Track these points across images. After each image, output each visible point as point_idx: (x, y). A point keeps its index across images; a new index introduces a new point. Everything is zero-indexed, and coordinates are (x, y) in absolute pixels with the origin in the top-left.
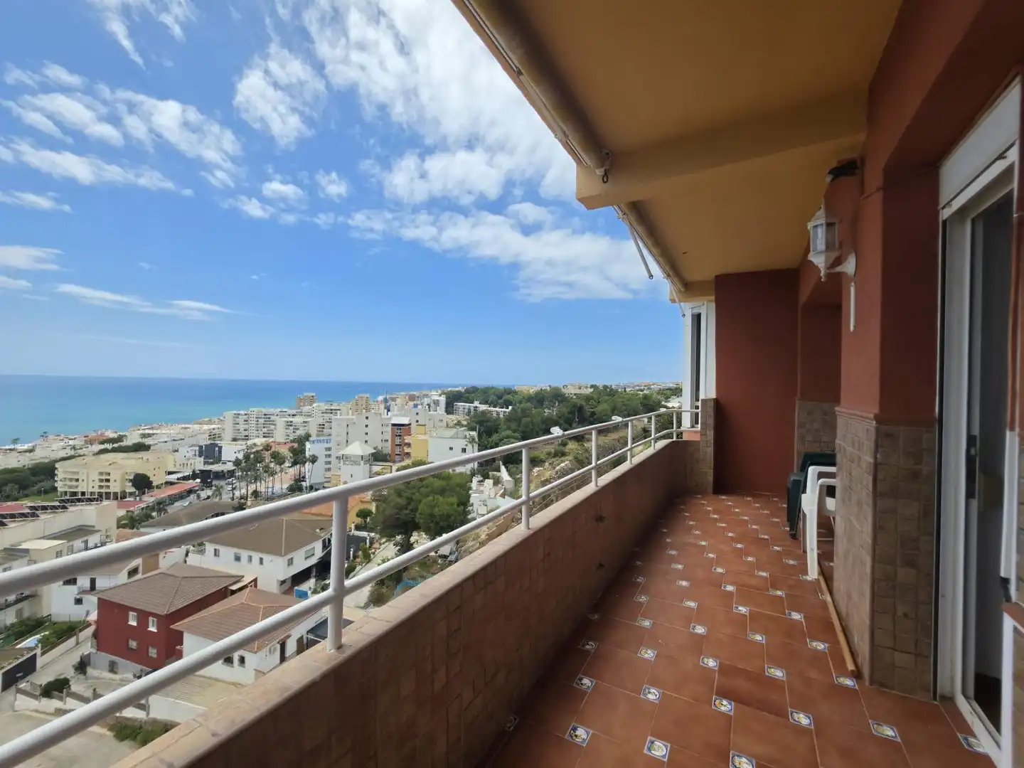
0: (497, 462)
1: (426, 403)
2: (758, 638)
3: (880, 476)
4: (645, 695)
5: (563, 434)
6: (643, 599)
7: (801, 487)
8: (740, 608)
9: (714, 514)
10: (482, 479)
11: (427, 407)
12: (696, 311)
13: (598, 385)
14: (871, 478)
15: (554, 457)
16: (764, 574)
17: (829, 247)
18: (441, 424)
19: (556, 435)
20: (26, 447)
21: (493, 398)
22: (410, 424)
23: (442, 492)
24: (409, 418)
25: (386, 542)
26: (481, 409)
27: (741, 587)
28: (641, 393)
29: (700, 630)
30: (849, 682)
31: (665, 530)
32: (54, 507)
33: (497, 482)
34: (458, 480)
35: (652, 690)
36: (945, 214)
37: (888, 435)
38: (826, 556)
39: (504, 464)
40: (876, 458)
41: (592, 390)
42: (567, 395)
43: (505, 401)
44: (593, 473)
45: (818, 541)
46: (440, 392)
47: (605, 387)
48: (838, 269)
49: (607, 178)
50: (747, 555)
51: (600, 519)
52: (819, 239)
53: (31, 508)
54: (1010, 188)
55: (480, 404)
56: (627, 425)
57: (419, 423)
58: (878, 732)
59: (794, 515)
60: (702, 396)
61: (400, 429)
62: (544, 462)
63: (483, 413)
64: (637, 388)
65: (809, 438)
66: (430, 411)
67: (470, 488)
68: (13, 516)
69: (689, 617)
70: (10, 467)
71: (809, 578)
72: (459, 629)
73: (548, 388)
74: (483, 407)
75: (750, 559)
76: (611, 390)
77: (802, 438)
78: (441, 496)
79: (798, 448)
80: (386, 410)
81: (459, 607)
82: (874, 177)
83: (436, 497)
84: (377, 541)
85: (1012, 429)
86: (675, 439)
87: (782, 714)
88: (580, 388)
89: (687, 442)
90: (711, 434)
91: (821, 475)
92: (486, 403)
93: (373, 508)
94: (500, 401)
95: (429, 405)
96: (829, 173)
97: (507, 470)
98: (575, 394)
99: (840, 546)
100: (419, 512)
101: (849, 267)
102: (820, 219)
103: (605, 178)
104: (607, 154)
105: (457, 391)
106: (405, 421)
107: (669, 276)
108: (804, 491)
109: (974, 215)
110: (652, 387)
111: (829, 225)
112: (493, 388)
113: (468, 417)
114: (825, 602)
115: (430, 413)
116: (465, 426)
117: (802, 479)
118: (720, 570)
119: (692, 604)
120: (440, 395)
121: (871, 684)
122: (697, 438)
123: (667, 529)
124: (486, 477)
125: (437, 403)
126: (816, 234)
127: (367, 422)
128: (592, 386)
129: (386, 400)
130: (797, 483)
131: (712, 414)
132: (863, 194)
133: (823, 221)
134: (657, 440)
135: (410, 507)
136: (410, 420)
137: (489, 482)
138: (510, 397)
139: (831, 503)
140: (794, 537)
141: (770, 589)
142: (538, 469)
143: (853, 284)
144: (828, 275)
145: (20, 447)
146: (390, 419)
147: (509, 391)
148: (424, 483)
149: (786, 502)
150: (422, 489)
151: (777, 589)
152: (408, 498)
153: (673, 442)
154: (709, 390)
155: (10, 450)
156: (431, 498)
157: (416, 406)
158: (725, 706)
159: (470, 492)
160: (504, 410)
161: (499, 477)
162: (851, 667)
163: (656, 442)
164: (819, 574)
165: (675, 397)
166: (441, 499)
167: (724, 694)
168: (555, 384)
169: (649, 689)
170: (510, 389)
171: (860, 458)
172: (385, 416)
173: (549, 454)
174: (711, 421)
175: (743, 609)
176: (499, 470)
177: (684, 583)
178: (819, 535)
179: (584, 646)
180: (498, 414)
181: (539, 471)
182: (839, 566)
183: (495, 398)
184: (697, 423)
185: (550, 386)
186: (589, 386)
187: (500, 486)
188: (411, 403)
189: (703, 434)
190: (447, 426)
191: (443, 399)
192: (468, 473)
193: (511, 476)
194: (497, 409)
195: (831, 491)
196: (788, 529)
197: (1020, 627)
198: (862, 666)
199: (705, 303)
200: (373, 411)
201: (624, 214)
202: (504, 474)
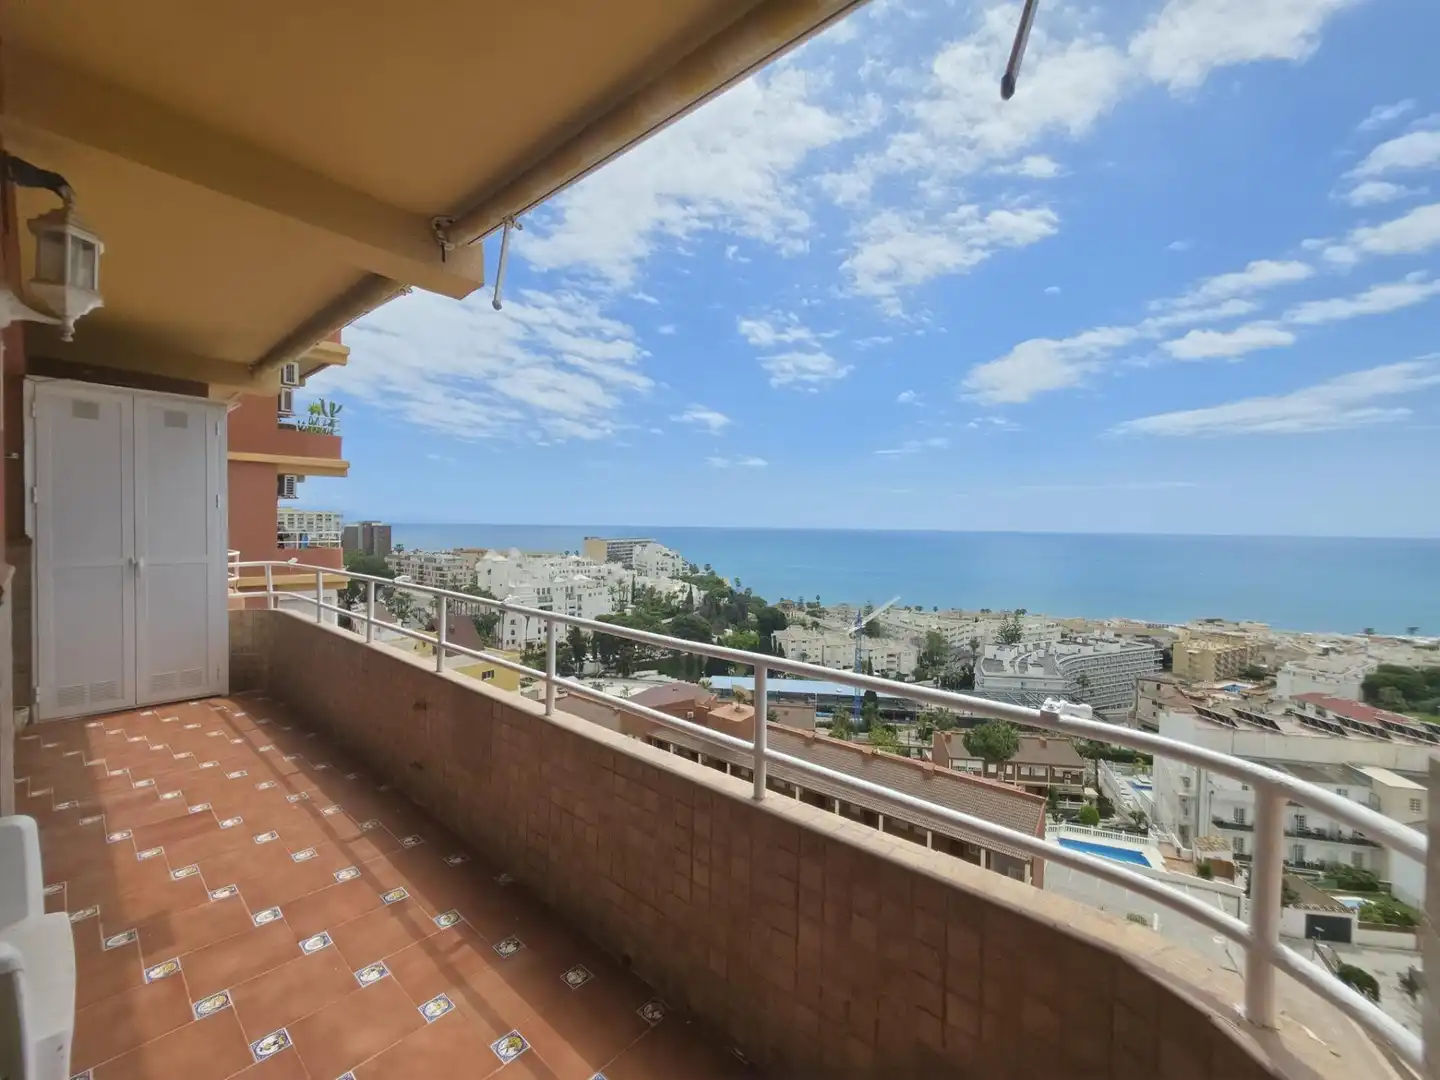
20: (1426, 641)
32: (1415, 733)
53: (1383, 723)
68: (1356, 725)
70: (1395, 664)
145: (1419, 640)
155: (1405, 641)
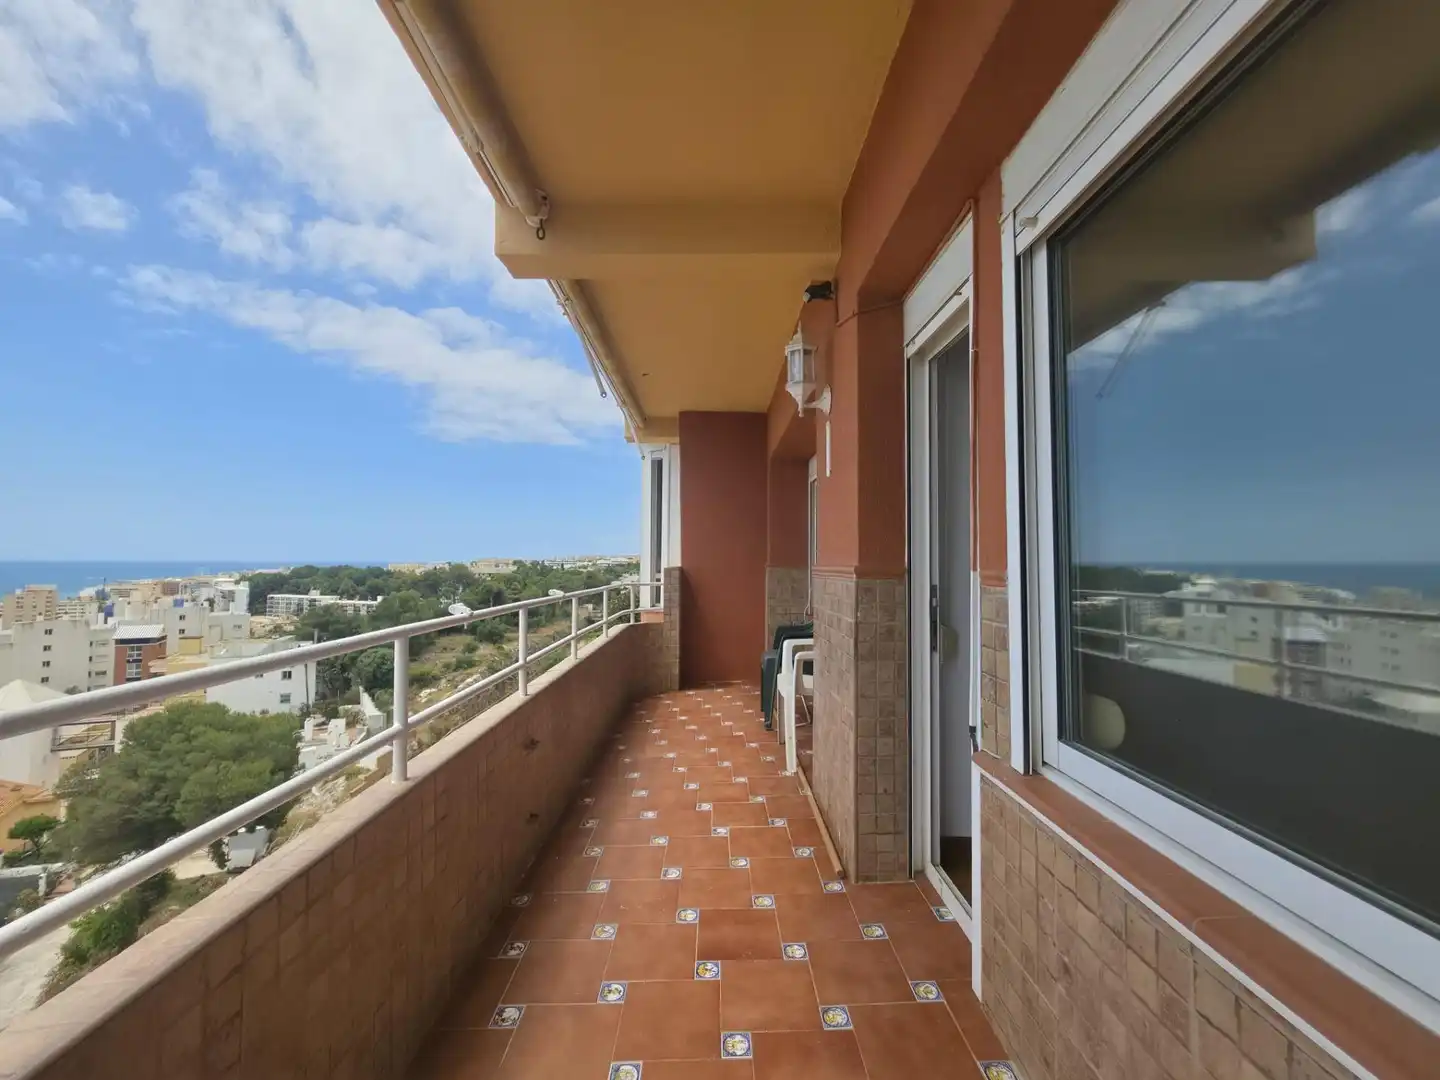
0: (353, 688)
1: (204, 597)
2: (742, 862)
3: (860, 639)
4: (604, 997)
5: (471, 615)
6: (597, 851)
7: (775, 666)
8: (719, 830)
9: (681, 715)
10: (323, 719)
11: (206, 604)
12: (657, 456)
13: (523, 560)
14: (852, 641)
15: (455, 670)
16: (742, 780)
17: (807, 378)
18: (238, 633)
19: (457, 615)
21: (346, 584)
22: (164, 638)
23: (238, 754)
24: (162, 626)
25: (95, 872)
26: (322, 604)
27: (717, 801)
28: (585, 571)
29: (674, 874)
30: (836, 887)
31: (621, 748)
33: (353, 721)
34: (276, 730)
35: (614, 987)
36: (910, 351)
37: (868, 590)
38: (805, 742)
39: (367, 690)
40: (857, 617)
41: (515, 568)
42: (477, 576)
43: (370, 587)
44: (521, 674)
45: (797, 728)
46: (237, 576)
47: (535, 564)
48: (814, 405)
49: (544, 233)
50: (723, 760)
51: (532, 744)
52: (796, 369)
54: (965, 326)
55: (322, 594)
56: (569, 602)
57: (187, 634)
58: (868, 937)
59: (769, 701)
60: (664, 565)
61: (139, 649)
62: (440, 679)
63: (327, 609)
64: (581, 564)
65: (780, 610)
66: (212, 611)
67: (300, 739)
69: (660, 859)
71: (788, 774)
72: (239, 1014)
73: (447, 567)
74: (329, 600)
75: (726, 764)
76: (544, 567)
77: (772, 610)
78: (234, 761)
79: (770, 623)
80: (101, 616)
81: (238, 969)
82: (848, 301)
83: (224, 763)
84: (69, 877)
85: (975, 569)
86: (632, 622)
87: (776, 955)
88: (497, 566)
89: (646, 625)
90: (676, 613)
91: (796, 650)
92: (333, 592)
93: (61, 812)
94: (361, 589)
95: (211, 602)
96: (806, 291)
97: (373, 700)
98: (490, 574)
99: (819, 729)
100: (182, 799)
101: (824, 403)
102: (796, 344)
103: (542, 231)
104: (545, 198)
105: (275, 575)
106: (152, 631)
107: (624, 402)
108: (779, 670)
109: (931, 356)
110: (599, 562)
111: (806, 352)
112: (347, 567)
113: (295, 618)
114: (806, 797)
115: (213, 614)
116: (290, 633)
117: (777, 657)
118: (693, 786)
119: (662, 841)
120: (237, 582)
121: (857, 882)
122: (659, 619)
123: (624, 745)
124: (333, 714)
125: (229, 597)
126: (793, 361)
127: (47, 640)
128: (515, 563)
129: (102, 596)
130: (771, 662)
131: (677, 586)
132: (837, 321)
133: (800, 346)
134: (610, 625)
135: (159, 794)
136: (164, 629)
137: (338, 724)
138: (379, 581)
139: (808, 681)
140: (769, 727)
141: (750, 797)
142: (428, 691)
143: (828, 423)
144: (805, 411)
146: (114, 630)
147: (378, 572)
148: (194, 743)
149: (759, 688)
150: (189, 757)
151: (757, 795)
152: (152, 777)
153: (631, 626)
154: (672, 557)
156: (210, 769)
157: (179, 603)
158: (710, 971)
159: (299, 745)
160: (369, 602)
161: (357, 714)
162: (837, 868)
163: (608, 628)
164: (798, 766)
165: (627, 575)
166: (234, 767)
167: (707, 955)
168: (456, 561)
169: (609, 986)
170: (379, 569)
171: (839, 620)
172: (100, 625)
173: (447, 666)
174: (676, 596)
175: (722, 831)
176: (357, 702)
177: (650, 815)
178: (798, 720)
179: (505, 953)
180: (357, 609)
181: (430, 694)
182: (819, 753)
183: (351, 583)
184: (658, 601)
185: (449, 563)
186: (511, 562)
187: (358, 727)
188: (169, 600)
189: (667, 612)
190: (252, 634)
191: (244, 589)
192: (297, 712)
193: (380, 710)
194: (356, 602)
195: (807, 667)
196: (763, 720)
197: (988, 775)
198: (847, 862)
199: (668, 445)
200: (66, 618)
201: (567, 299)
202: (368, 706)
